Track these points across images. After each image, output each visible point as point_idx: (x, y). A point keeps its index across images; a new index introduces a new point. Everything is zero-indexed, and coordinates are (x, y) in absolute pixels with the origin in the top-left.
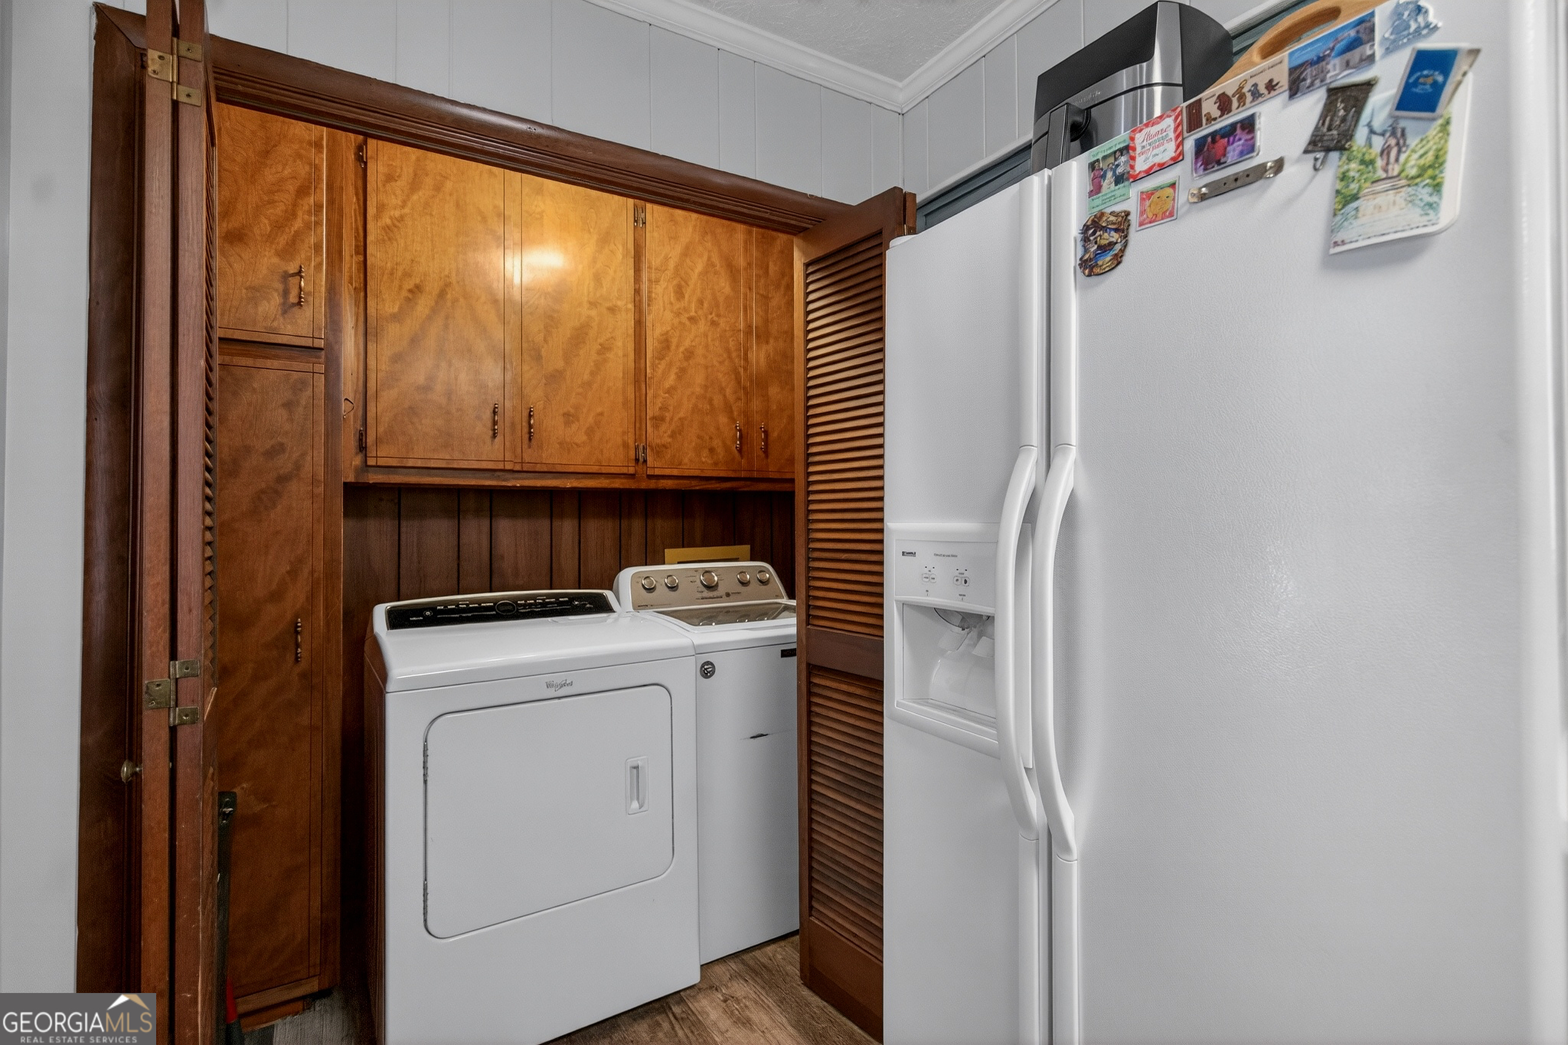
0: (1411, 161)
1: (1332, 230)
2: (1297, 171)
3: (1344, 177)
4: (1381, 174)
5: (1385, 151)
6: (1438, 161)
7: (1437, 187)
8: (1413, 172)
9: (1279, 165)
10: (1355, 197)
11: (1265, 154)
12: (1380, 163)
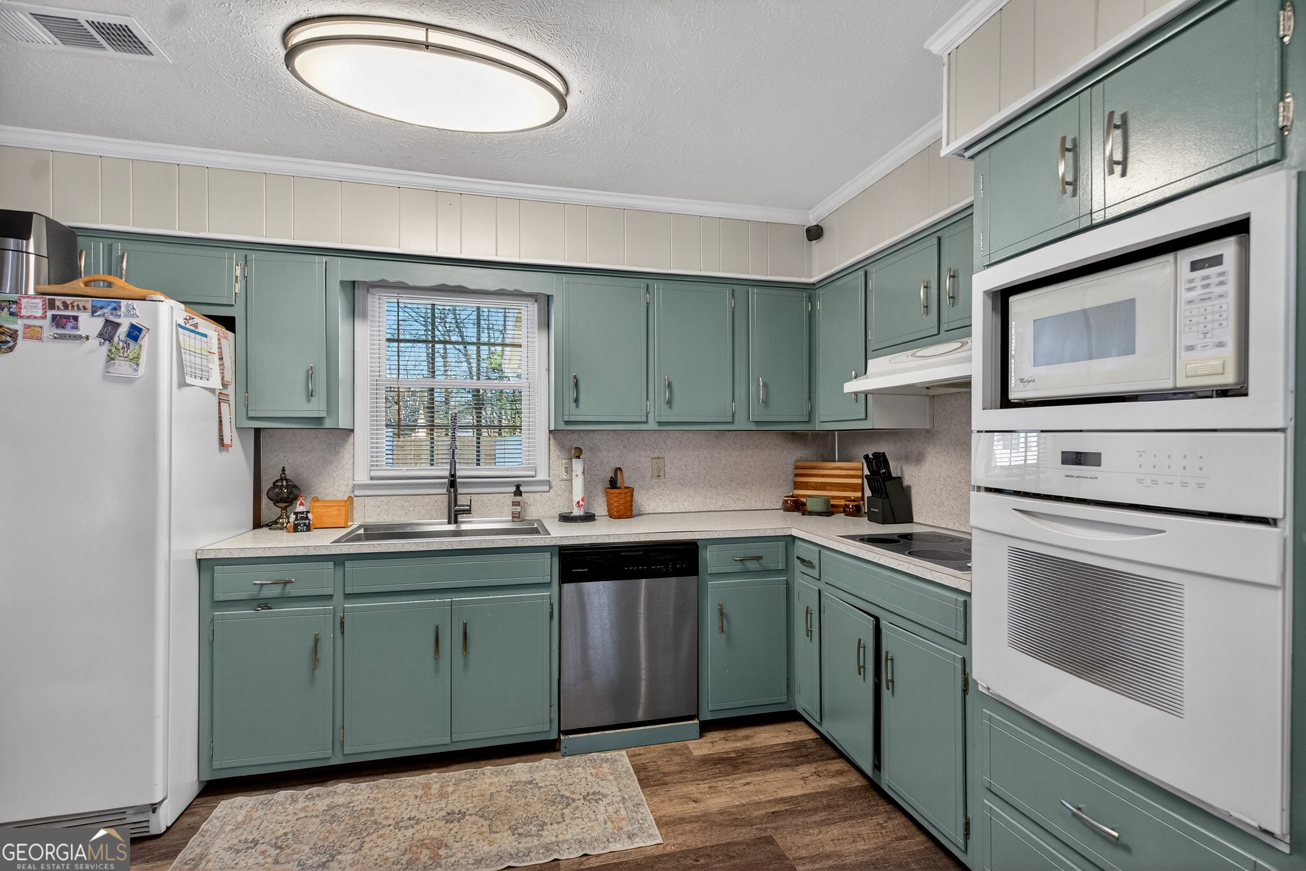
0: (131, 353)
1: (107, 367)
2: (94, 342)
3: (110, 351)
4: (122, 355)
5: (123, 348)
6: (138, 357)
7: (138, 365)
8: (132, 357)
9: (87, 338)
10: (113, 359)
11: (82, 332)
12: (122, 351)
